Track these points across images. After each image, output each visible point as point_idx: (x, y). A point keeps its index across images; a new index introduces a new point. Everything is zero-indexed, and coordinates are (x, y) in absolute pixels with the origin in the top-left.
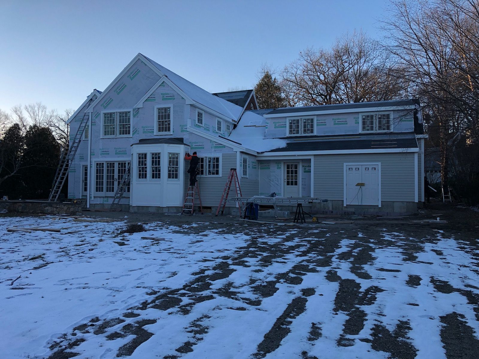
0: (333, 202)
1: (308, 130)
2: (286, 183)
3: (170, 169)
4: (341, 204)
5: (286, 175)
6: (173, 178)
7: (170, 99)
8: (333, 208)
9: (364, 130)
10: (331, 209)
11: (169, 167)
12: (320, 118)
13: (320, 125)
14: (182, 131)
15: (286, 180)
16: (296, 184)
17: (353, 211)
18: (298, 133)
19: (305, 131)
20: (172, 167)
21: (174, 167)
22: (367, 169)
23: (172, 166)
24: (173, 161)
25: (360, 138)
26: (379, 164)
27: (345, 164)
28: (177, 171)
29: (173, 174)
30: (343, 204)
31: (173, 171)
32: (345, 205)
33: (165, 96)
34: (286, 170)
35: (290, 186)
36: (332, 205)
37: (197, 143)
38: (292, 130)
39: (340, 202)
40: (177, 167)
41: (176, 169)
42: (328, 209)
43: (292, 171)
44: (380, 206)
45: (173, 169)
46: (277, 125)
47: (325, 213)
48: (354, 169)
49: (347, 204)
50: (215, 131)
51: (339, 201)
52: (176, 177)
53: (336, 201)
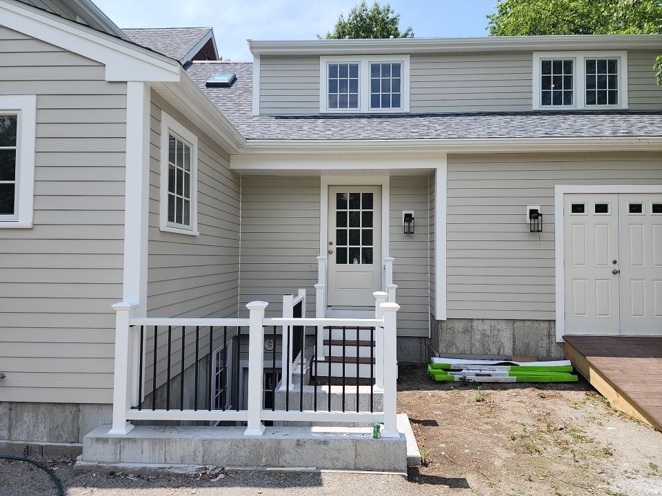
0: (518, 324)
2: (334, 256)
4: (546, 332)
5: (334, 228)
8: (514, 350)
9: (546, 102)
10: (507, 352)
15: (334, 247)
16: (368, 259)
18: (354, 104)
27: (560, 189)
30: (550, 335)
32: (559, 338)
34: (334, 211)
36: (514, 338)
39: (542, 324)
42: (498, 353)
43: (355, 215)
48: (590, 208)
49: (569, 333)
51: (536, 324)
53: (527, 324)
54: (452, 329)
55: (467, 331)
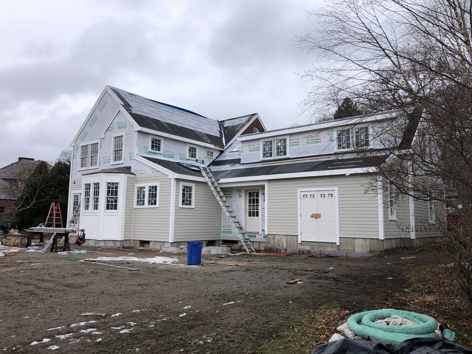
0: (288, 236)
1: (281, 152)
2: (248, 214)
3: (109, 200)
4: (296, 240)
5: (248, 204)
6: (111, 209)
7: (123, 127)
8: (287, 245)
9: (340, 148)
10: (285, 246)
11: (108, 198)
12: (293, 137)
13: (292, 146)
14: (131, 159)
15: (248, 211)
16: (257, 215)
17: (308, 249)
18: (271, 156)
19: (278, 153)
20: (111, 198)
21: (113, 198)
22: (323, 196)
23: (110, 196)
24: (112, 191)
25: (329, 157)
26: (336, 188)
27: (299, 190)
28: (116, 201)
29: (112, 205)
31: (112, 202)
32: (299, 242)
33: (121, 124)
34: (248, 198)
35: (252, 217)
36: (287, 241)
37: (141, 171)
38: (266, 152)
40: (117, 198)
41: (116, 199)
42: (282, 246)
43: (254, 200)
44: (338, 244)
45: (112, 200)
46: (251, 148)
47: (279, 251)
48: (309, 196)
49: (302, 240)
50: (185, 158)
51: (293, 237)
52: (116, 208)
53: (291, 236)
54: (269, 238)
55: (274, 239)
